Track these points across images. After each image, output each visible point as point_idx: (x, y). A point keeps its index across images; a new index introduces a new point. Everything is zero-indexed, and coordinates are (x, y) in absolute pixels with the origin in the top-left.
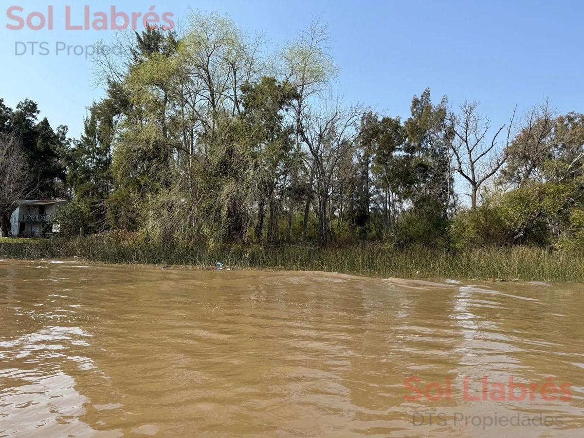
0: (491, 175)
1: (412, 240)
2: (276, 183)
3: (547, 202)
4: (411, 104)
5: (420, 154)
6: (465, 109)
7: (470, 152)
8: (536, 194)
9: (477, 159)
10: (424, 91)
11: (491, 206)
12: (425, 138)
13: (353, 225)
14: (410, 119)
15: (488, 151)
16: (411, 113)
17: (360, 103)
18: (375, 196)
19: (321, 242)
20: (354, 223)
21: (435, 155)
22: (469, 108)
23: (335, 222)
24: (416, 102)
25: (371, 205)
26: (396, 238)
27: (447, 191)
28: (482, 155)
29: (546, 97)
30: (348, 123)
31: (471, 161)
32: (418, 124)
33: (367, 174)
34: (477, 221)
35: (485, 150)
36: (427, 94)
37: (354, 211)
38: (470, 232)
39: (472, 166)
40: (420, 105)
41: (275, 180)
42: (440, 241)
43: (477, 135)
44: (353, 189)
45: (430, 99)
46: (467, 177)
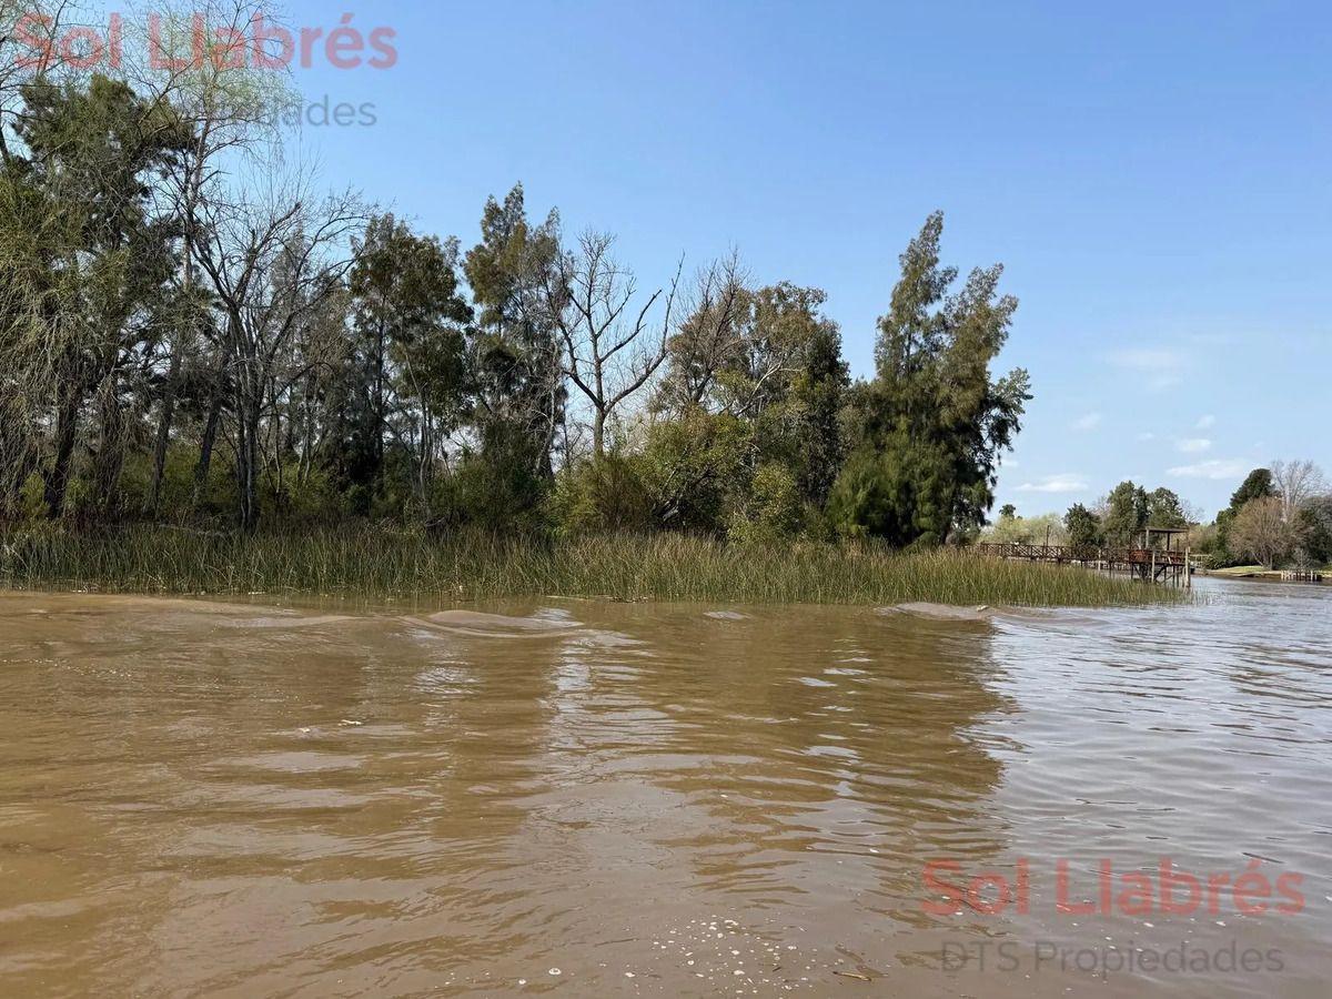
0: (632, 389)
1: (464, 518)
2: (125, 360)
3: (716, 452)
4: (482, 215)
5: (500, 329)
6: (587, 246)
7: (595, 337)
8: (701, 433)
9: (609, 354)
10: (509, 190)
11: (625, 453)
12: (511, 295)
13: (339, 479)
14: (480, 248)
15: (629, 339)
16: (482, 235)
17: (353, 192)
18: (396, 416)
19: (242, 518)
20: (341, 473)
21: (529, 335)
22: (597, 246)
23: (292, 472)
24: (493, 213)
25: (388, 435)
26: (429, 511)
27: (550, 415)
28: (617, 348)
29: (733, 249)
30: (322, 235)
31: (596, 356)
32: (497, 262)
33: (380, 362)
34: (597, 481)
35: (622, 338)
36: (517, 198)
37: (345, 448)
38: (586, 505)
39: (598, 367)
40: (502, 219)
41: (122, 353)
42: (521, 520)
43: (610, 304)
44: (342, 393)
45: (524, 210)
46: (587, 390)
